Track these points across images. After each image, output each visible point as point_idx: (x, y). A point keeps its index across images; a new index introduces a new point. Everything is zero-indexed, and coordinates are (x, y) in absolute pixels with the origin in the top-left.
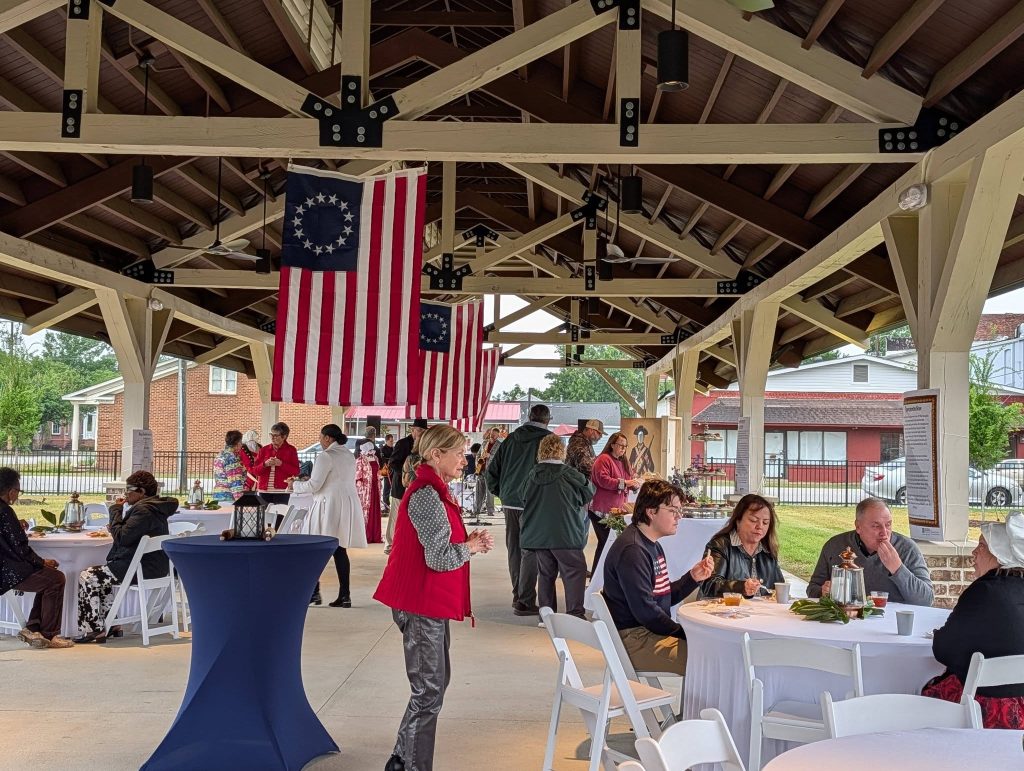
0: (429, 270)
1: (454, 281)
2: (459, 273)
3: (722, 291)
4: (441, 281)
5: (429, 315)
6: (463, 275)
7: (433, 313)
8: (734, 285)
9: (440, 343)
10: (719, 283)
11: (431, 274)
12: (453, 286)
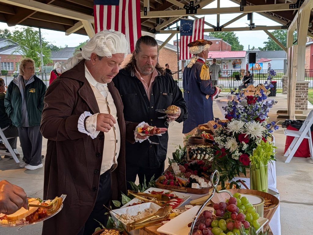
0: (186, 7)
1: (194, 11)
2: (196, 8)
3: (291, 8)
4: (190, 11)
5: (186, 23)
6: (197, 8)
7: (187, 23)
8: (296, 5)
9: (189, 32)
10: (290, 5)
11: (186, 9)
12: (194, 12)
